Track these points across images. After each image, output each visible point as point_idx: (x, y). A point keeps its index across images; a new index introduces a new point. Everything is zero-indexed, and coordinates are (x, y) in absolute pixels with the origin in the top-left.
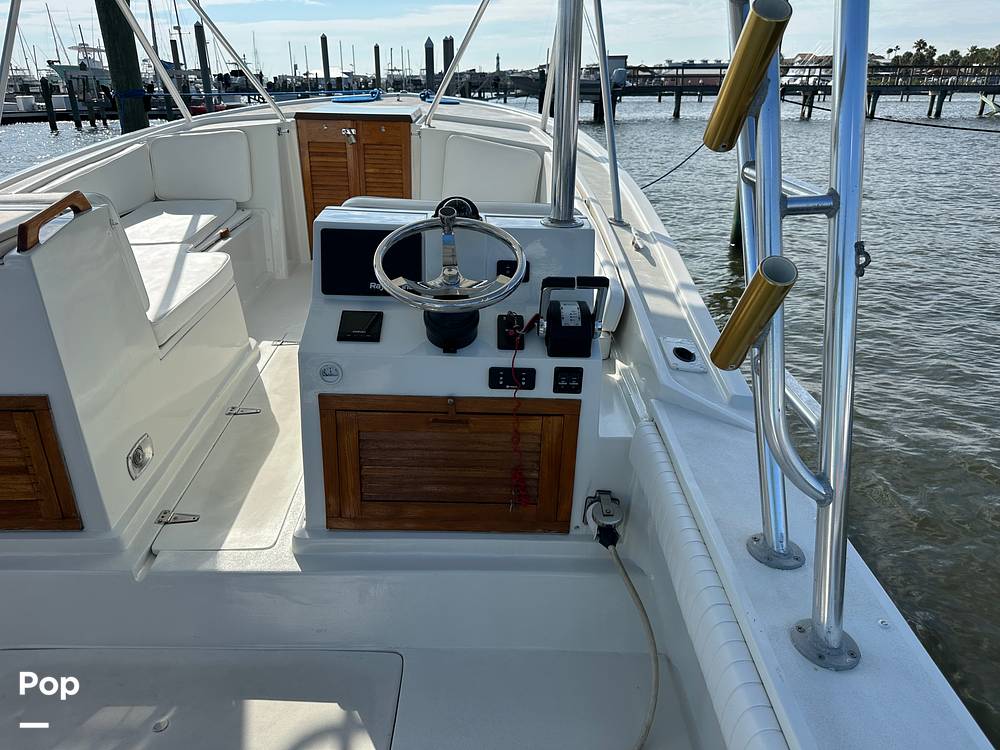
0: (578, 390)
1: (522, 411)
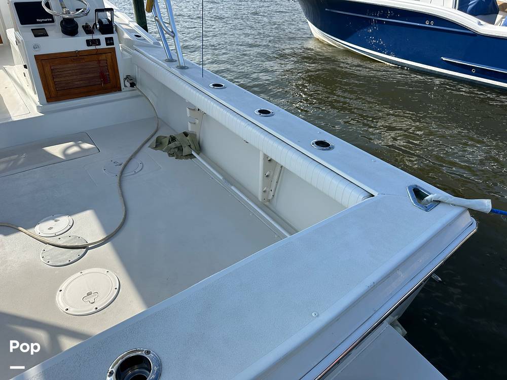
0: (113, 44)
1: (99, 53)
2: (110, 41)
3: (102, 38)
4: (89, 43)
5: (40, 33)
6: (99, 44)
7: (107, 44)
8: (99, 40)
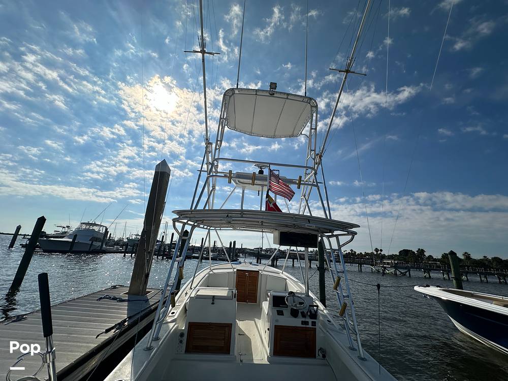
0: (315, 326)
1: (307, 330)
2: (314, 324)
3: (310, 321)
4: (303, 323)
5: (280, 313)
6: (308, 325)
7: (312, 325)
8: (308, 322)
